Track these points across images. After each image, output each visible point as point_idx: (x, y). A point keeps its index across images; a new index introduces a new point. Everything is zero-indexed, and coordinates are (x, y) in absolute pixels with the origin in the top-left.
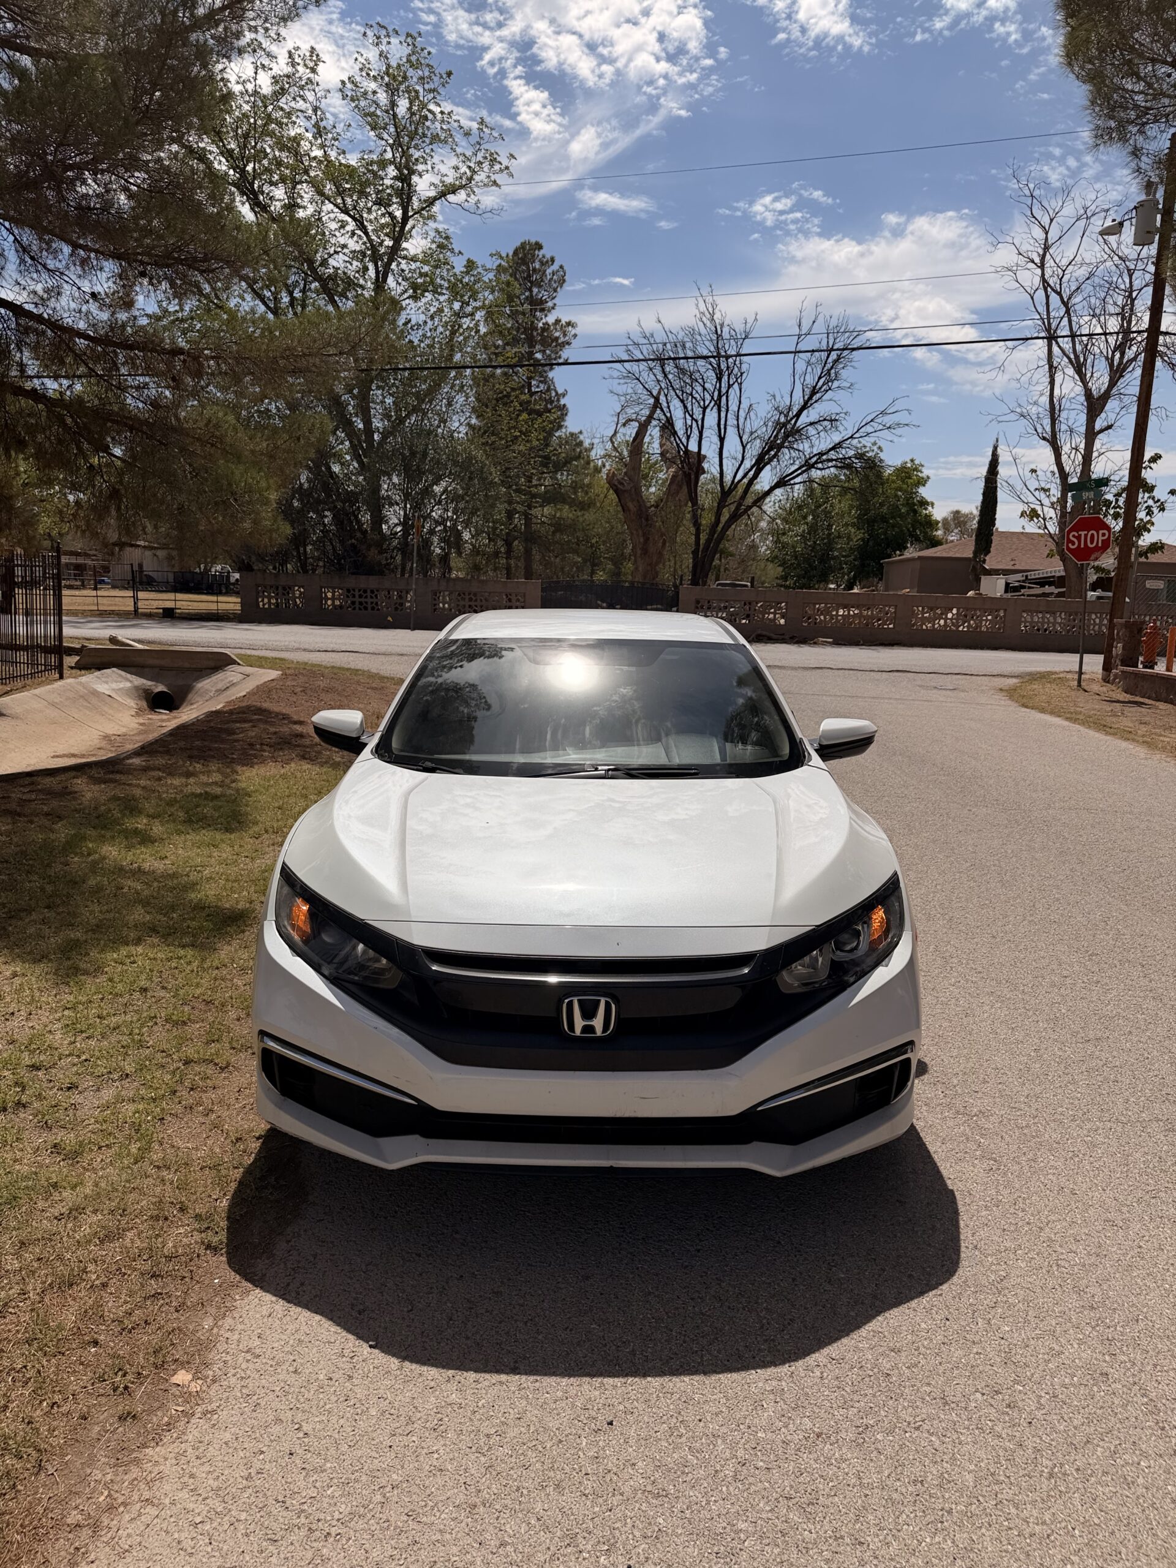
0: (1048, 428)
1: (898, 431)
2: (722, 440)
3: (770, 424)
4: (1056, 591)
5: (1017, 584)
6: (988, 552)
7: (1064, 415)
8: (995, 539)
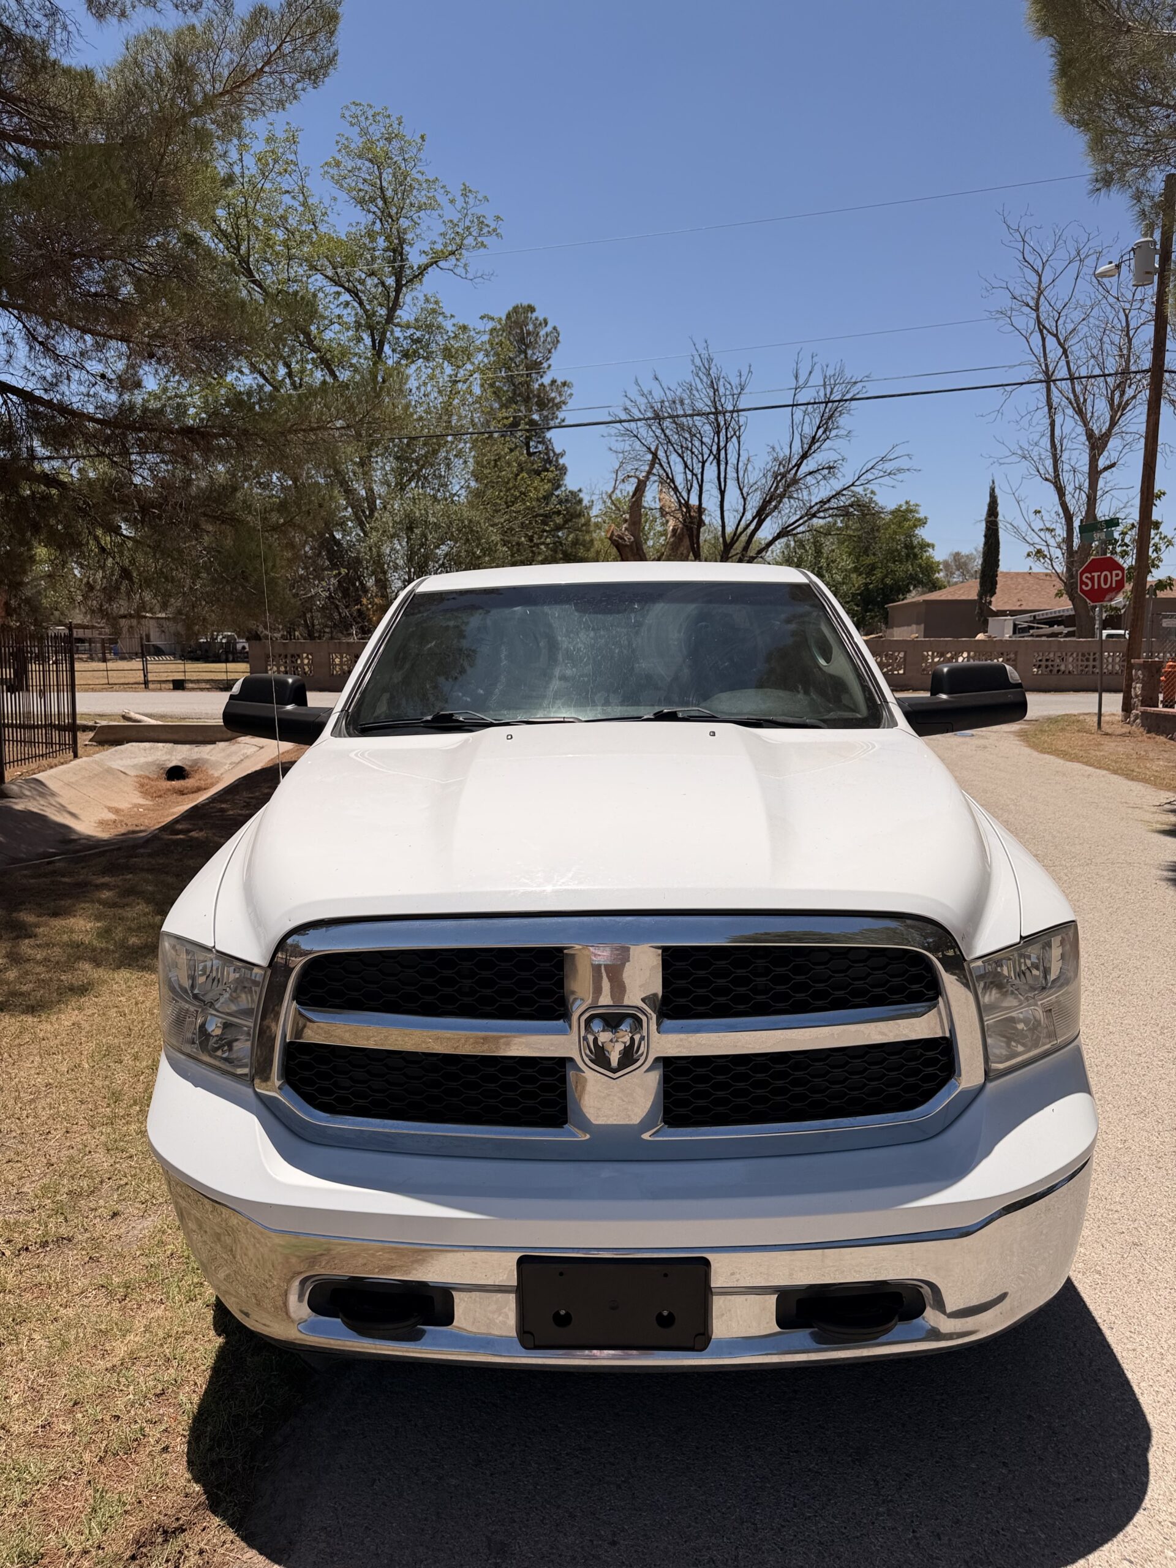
0: (1051, 470)
1: (900, 477)
2: (722, 493)
3: (770, 474)
4: (1066, 631)
5: (1026, 625)
6: (993, 593)
7: (1065, 456)
8: (1000, 579)
